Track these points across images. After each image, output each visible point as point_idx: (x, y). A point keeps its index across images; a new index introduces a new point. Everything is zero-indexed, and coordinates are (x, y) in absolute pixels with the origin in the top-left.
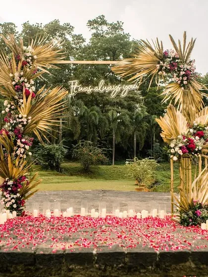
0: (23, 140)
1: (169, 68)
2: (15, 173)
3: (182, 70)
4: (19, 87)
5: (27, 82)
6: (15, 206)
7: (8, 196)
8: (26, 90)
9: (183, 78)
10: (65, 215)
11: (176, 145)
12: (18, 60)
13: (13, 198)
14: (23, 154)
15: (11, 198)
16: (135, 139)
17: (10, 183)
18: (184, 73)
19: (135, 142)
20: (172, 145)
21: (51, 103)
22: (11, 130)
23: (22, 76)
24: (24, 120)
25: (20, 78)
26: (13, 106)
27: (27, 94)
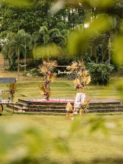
0: (48, 84)
2: (47, 91)
4: (47, 73)
10: (57, 100)
12: (47, 67)
15: (46, 97)
17: (46, 93)
21: (54, 76)
22: (46, 82)
24: (48, 80)
26: (46, 77)
27: (49, 74)
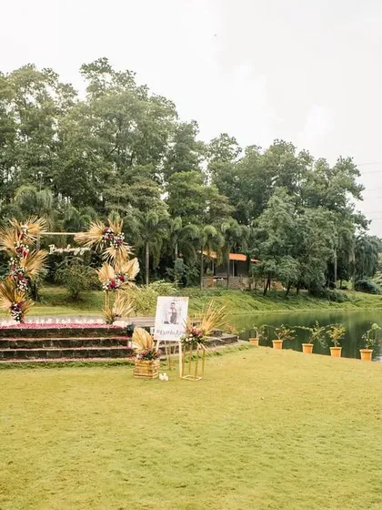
0: (23, 281)
1: (108, 238)
4: (20, 250)
5: (24, 247)
6: (18, 318)
7: (14, 312)
8: (24, 252)
12: (19, 235)
13: (17, 314)
14: (23, 289)
16: (147, 253)
17: (16, 305)
19: (148, 257)
20: (104, 284)
21: (39, 258)
22: (16, 275)
23: (21, 244)
24: (23, 269)
26: (16, 261)
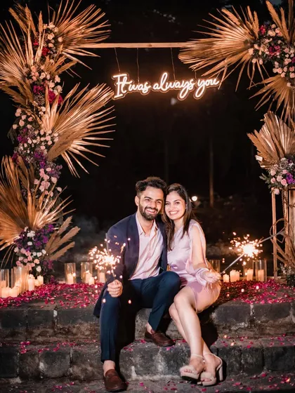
0: (49, 169)
1: (268, 53)
3: (287, 56)
4: (39, 88)
5: (50, 80)
6: (39, 269)
7: (28, 254)
8: (50, 92)
9: (288, 68)
11: (278, 173)
12: (36, 46)
13: (36, 257)
14: (49, 190)
15: (33, 257)
17: (31, 234)
18: (290, 60)
20: (272, 173)
22: (30, 154)
23: (43, 71)
24: (48, 138)
25: (40, 74)
26: (31, 118)
27: (52, 97)
